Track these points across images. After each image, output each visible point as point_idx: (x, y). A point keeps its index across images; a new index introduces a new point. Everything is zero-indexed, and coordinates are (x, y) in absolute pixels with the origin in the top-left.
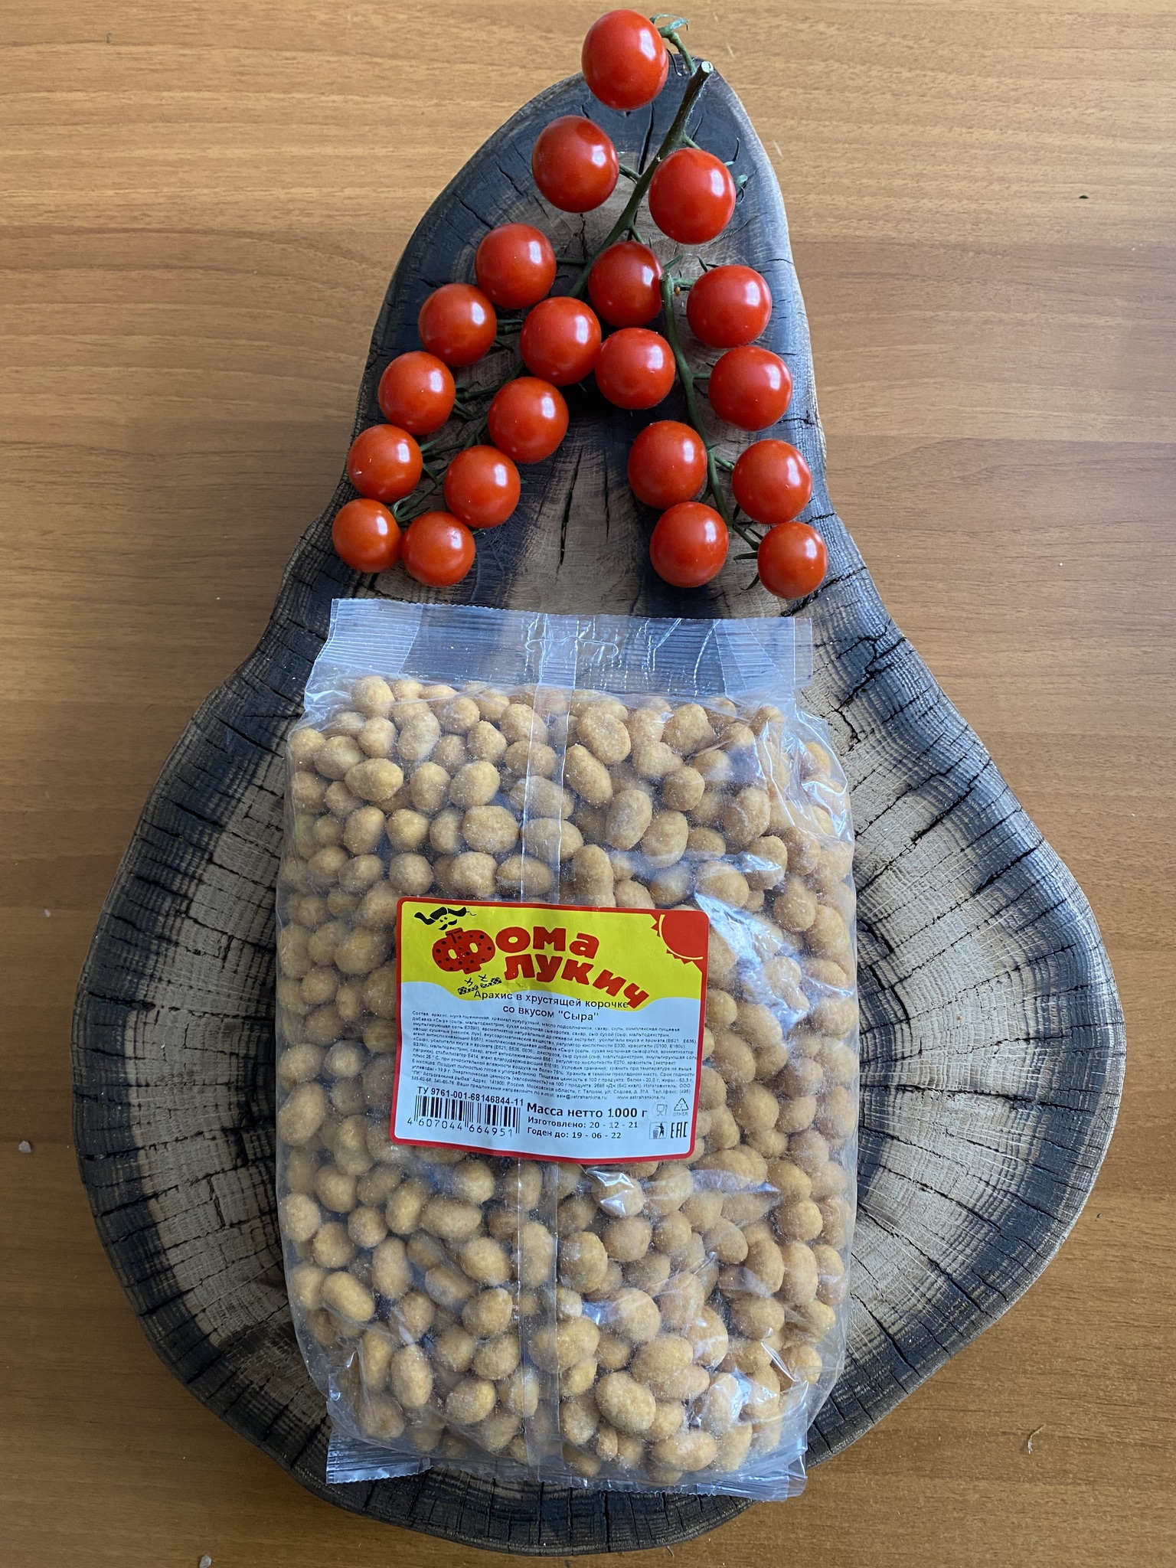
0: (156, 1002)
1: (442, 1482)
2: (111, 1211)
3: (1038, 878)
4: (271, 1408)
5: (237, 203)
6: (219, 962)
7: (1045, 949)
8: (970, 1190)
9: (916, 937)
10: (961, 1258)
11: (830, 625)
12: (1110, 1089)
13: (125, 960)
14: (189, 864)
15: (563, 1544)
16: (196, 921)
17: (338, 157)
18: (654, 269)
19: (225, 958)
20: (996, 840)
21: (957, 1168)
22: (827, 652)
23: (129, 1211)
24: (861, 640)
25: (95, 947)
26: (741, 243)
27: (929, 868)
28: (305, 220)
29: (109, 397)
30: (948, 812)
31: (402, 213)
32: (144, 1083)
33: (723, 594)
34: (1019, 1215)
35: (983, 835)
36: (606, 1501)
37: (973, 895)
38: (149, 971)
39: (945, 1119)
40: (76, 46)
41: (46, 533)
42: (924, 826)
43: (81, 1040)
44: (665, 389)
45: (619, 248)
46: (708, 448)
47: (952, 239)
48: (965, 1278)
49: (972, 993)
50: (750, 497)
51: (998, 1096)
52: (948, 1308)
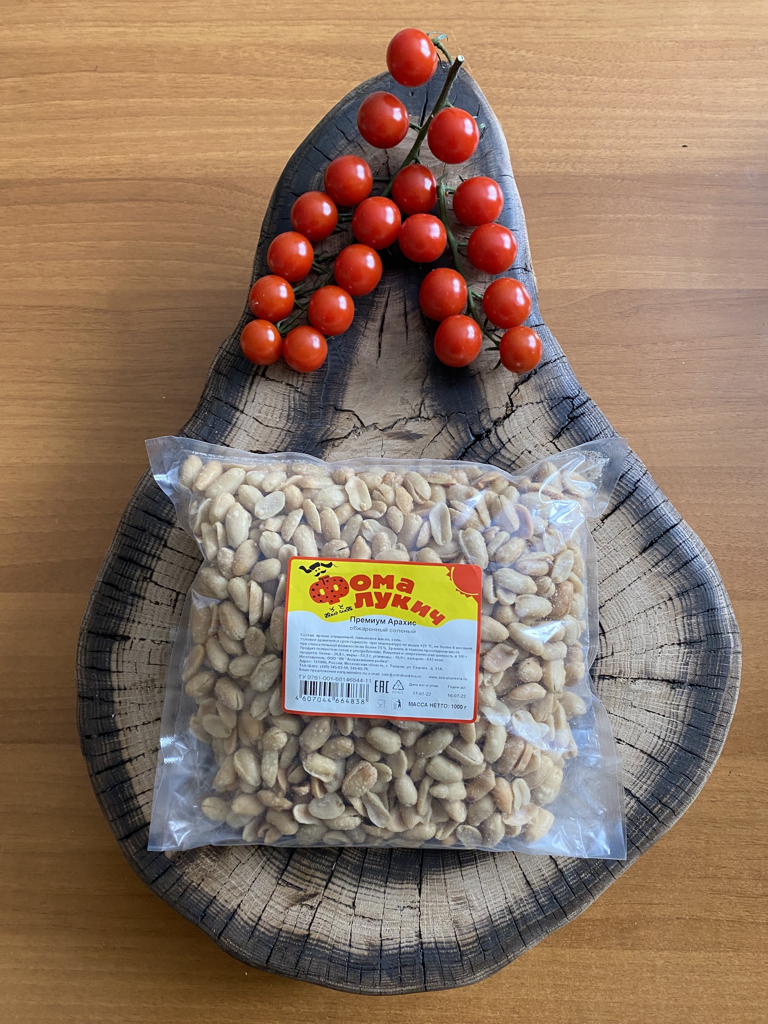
0: (131, 635)
1: (316, 945)
2: (102, 771)
3: (681, 541)
4: (205, 898)
5: (174, 162)
6: (171, 609)
7: (687, 586)
8: (648, 742)
9: (606, 581)
10: (645, 787)
11: (545, 390)
12: (733, 675)
13: (111, 610)
14: (152, 548)
15: (395, 985)
16: (156, 584)
17: (236, 134)
18: (431, 179)
19: (174, 607)
20: (653, 519)
21: (640, 728)
22: (544, 406)
23: (113, 771)
24: (564, 398)
25: (92, 602)
26: (483, 166)
27: (613, 537)
28: (215, 171)
29: (96, 278)
30: (622, 503)
31: (274, 165)
32: (123, 688)
33: (479, 373)
34: (680, 758)
35: (645, 516)
36: (423, 955)
37: (641, 554)
38: (126, 616)
39: (630, 697)
40: (78, 74)
41: (56, 360)
42: (609, 512)
43: (83, 662)
44: (440, 250)
45: (411, 167)
46: (468, 286)
47: (607, 172)
48: (648, 800)
49: (643, 615)
50: (495, 312)
51: (663, 680)
52: (639, 820)
